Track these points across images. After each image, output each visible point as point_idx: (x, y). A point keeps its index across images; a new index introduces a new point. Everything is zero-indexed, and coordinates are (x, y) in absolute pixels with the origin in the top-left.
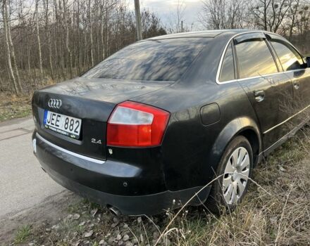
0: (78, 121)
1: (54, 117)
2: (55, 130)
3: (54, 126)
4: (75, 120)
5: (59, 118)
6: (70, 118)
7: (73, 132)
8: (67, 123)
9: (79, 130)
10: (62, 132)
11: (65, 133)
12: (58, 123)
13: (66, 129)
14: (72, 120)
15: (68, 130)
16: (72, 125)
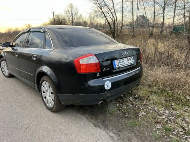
0: (132, 58)
1: (120, 61)
2: (124, 66)
3: (123, 65)
4: (131, 57)
5: (123, 61)
6: (129, 58)
7: (132, 62)
8: (128, 61)
9: (133, 61)
10: (128, 65)
11: (130, 64)
12: (124, 63)
13: (129, 63)
14: (130, 58)
15: (130, 63)
16: (130, 60)
